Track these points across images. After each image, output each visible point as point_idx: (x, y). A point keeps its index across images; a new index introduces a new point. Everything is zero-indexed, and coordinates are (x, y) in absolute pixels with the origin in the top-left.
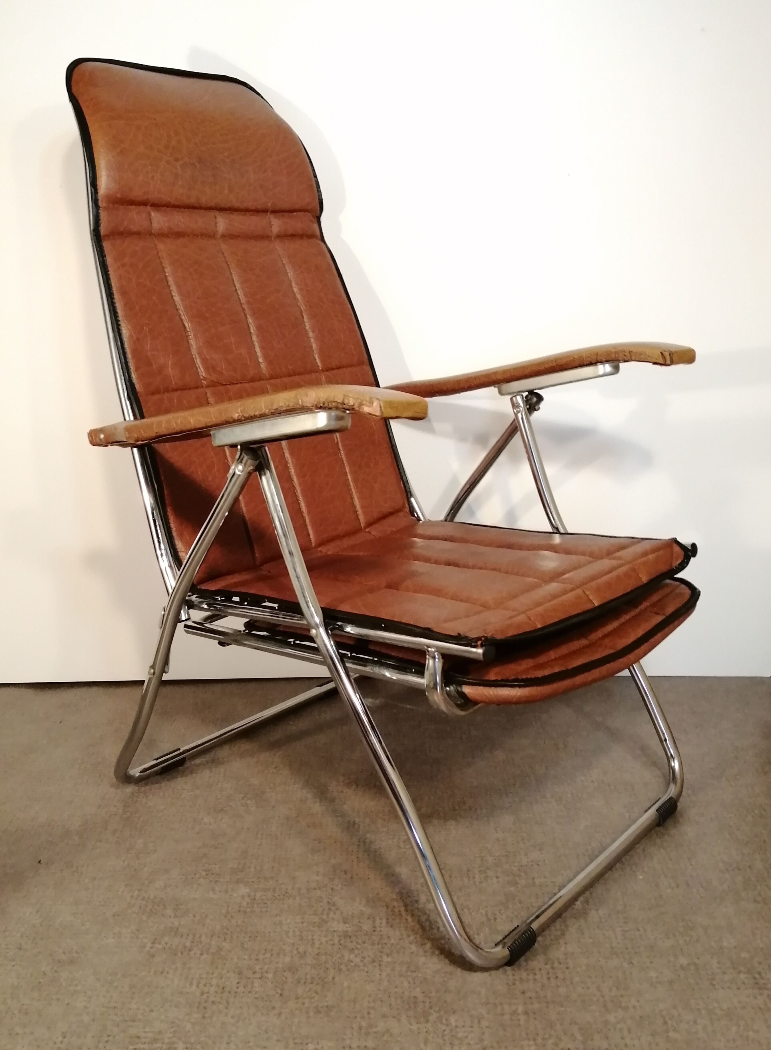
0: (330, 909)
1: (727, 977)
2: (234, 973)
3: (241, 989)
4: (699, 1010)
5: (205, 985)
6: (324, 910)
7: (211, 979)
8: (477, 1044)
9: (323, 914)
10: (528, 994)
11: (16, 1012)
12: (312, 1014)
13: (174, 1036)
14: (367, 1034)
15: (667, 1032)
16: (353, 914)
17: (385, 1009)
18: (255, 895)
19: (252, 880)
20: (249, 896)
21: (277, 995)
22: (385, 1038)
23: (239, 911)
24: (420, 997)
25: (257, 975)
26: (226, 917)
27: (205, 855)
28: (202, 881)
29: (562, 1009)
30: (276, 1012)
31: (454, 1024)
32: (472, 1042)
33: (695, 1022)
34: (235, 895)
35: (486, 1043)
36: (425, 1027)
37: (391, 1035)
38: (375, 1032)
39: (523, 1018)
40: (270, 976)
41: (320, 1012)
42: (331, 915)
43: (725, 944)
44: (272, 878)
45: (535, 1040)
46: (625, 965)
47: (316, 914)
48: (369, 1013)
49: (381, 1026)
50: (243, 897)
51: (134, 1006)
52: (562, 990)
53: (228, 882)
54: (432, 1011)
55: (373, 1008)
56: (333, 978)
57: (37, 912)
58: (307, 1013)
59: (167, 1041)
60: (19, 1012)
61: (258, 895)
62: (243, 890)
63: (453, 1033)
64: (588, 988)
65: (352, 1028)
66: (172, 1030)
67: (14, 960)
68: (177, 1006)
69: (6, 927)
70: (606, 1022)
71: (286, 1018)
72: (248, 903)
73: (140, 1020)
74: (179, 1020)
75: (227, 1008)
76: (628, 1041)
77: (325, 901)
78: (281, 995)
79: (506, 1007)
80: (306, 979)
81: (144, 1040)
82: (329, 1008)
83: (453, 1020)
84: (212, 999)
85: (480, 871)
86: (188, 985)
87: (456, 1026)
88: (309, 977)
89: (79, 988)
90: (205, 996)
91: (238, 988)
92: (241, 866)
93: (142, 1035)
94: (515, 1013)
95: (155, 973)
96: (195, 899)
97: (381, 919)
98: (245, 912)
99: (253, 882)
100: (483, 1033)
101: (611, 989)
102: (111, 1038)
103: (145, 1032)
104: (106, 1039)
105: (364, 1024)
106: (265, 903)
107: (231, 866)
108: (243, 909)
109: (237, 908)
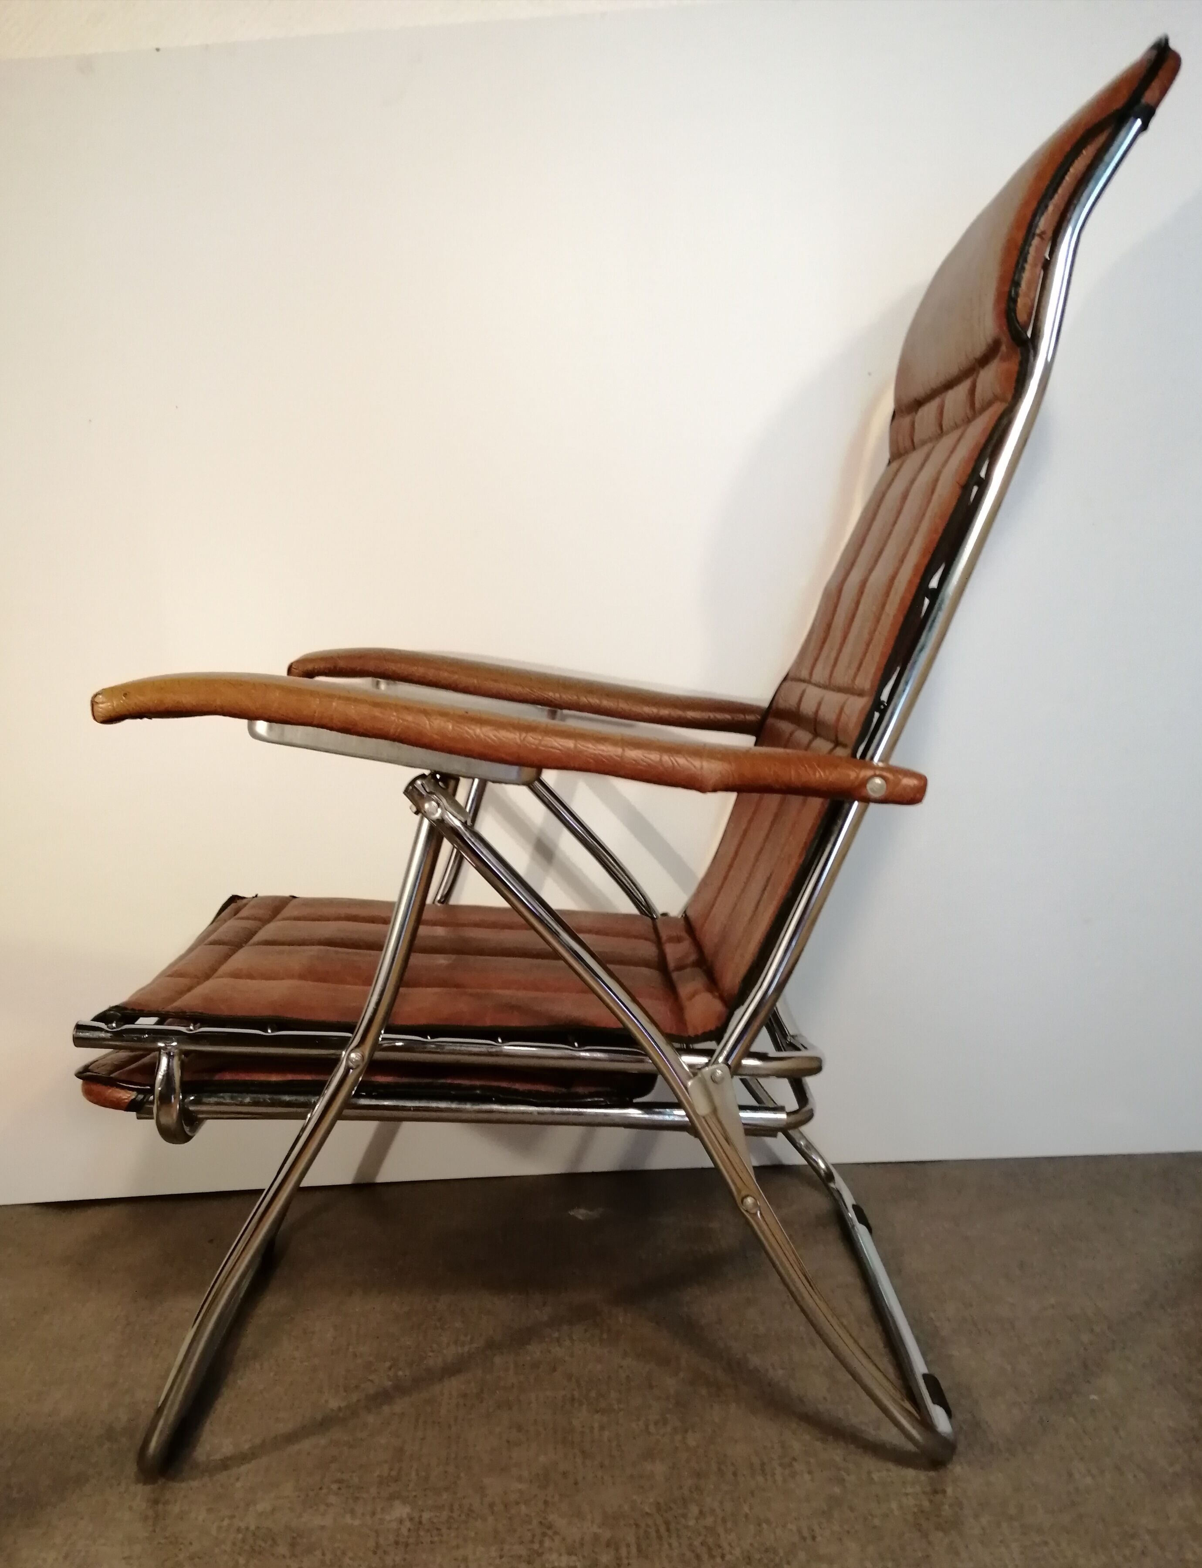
0: (544, 1534)
6: (534, 1536)
9: (532, 1542)
16: (582, 1539)
18: (421, 1517)
19: (414, 1493)
20: (411, 1519)
23: (397, 1543)
26: (375, 1553)
27: (334, 1459)
28: (332, 1499)
34: (388, 1518)
42: (547, 1543)
43: (1189, 1556)
44: (446, 1489)
47: (522, 1543)
50: (401, 1521)
53: (374, 1498)
57: (66, 1557)
61: (426, 1516)
62: (401, 1510)
72: (409, 1530)
77: (535, 1522)
85: (781, 1465)
92: (394, 1473)
96: (323, 1528)
97: (628, 1546)
98: (407, 1545)
99: (415, 1496)
106: (438, 1529)
107: (377, 1473)
108: (401, 1540)
109: (392, 1538)
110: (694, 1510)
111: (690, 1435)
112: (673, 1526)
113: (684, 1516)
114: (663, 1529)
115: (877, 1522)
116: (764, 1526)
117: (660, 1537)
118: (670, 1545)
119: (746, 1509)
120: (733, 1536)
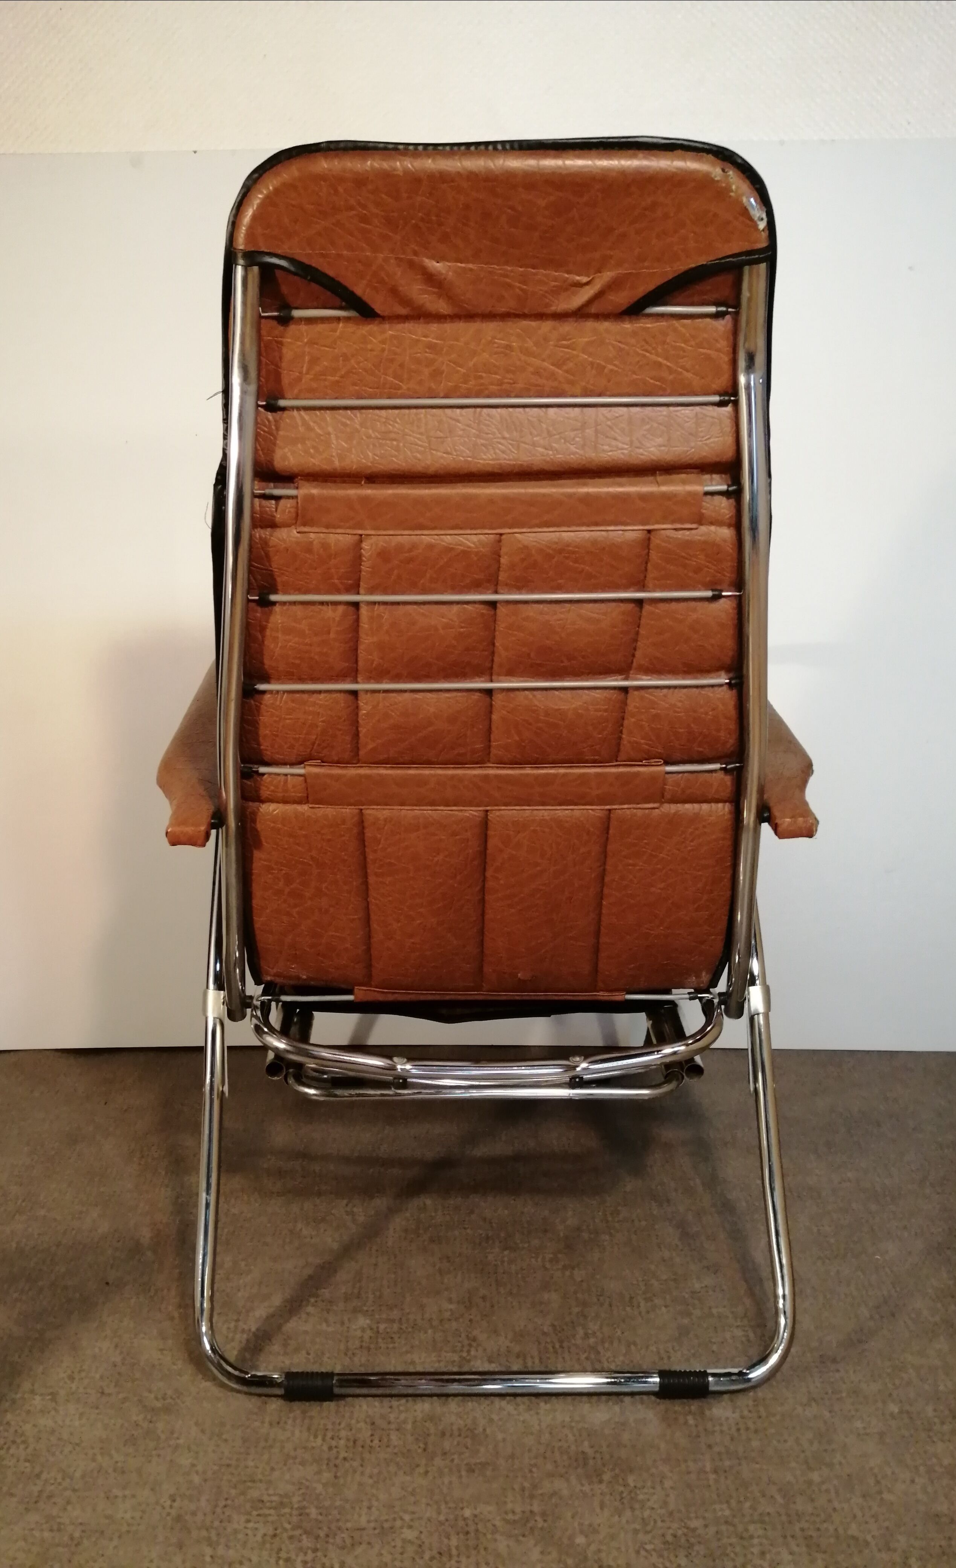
1: (946, 1428)
2: (366, 1423)
3: (376, 1442)
4: (916, 1468)
5: (332, 1438)
6: (463, 1346)
7: (339, 1430)
8: (661, 1508)
9: (462, 1351)
10: (716, 1449)
11: (110, 1471)
12: (464, 1473)
13: (304, 1500)
14: (532, 1497)
15: (880, 1492)
16: (499, 1350)
17: (549, 1467)
18: (378, 1328)
19: (372, 1308)
20: (371, 1329)
21: (420, 1451)
22: (554, 1500)
23: (361, 1347)
24: (590, 1452)
25: (393, 1426)
26: (346, 1354)
29: (758, 1466)
30: (421, 1470)
31: (632, 1484)
32: (655, 1506)
33: (913, 1481)
34: (354, 1327)
35: (672, 1506)
36: (600, 1489)
37: (561, 1498)
38: (542, 1494)
39: (712, 1477)
40: (409, 1426)
41: (473, 1471)
42: (473, 1353)
43: (941, 1387)
44: (396, 1306)
45: (728, 1502)
46: (827, 1414)
48: (531, 1471)
49: (547, 1486)
50: (363, 1330)
51: (251, 1464)
52: (755, 1444)
53: (342, 1311)
54: (606, 1470)
55: (535, 1465)
56: (484, 1430)
57: (116, 1347)
58: (459, 1471)
59: (296, 1506)
60: (115, 1471)
61: (382, 1327)
62: (363, 1321)
63: (633, 1495)
64: (785, 1441)
65: (513, 1489)
66: (301, 1492)
67: (97, 1408)
68: (303, 1463)
69: (81, 1367)
70: (810, 1483)
71: (434, 1478)
72: (370, 1337)
73: (261, 1481)
74: (307, 1480)
75: (362, 1466)
76: (836, 1504)
77: (463, 1335)
78: (425, 1450)
79: (691, 1464)
80: (452, 1430)
81: (268, 1504)
82: (484, 1465)
83: (631, 1480)
84: (343, 1454)
85: (645, 1299)
86: (312, 1438)
87: (635, 1487)
88: (455, 1428)
89: (181, 1441)
90: (335, 1450)
91: (372, 1441)
92: (356, 1291)
93: (266, 1498)
94: (701, 1471)
95: (271, 1424)
96: (306, 1332)
97: (532, 1357)
98: (369, 1349)
99: (373, 1310)
100: (667, 1496)
101: (811, 1443)
102: (229, 1502)
103: (269, 1495)
104: (224, 1503)
105: (526, 1485)
106: (392, 1338)
107: (343, 1291)
108: (364, 1344)
109: (357, 1343)
110: (581, 1332)
111: (576, 1272)
112: (565, 1344)
113: (574, 1336)
114: (557, 1346)
115: (715, 1348)
116: (633, 1347)
117: (556, 1352)
118: (563, 1358)
119: (619, 1333)
120: (609, 1354)
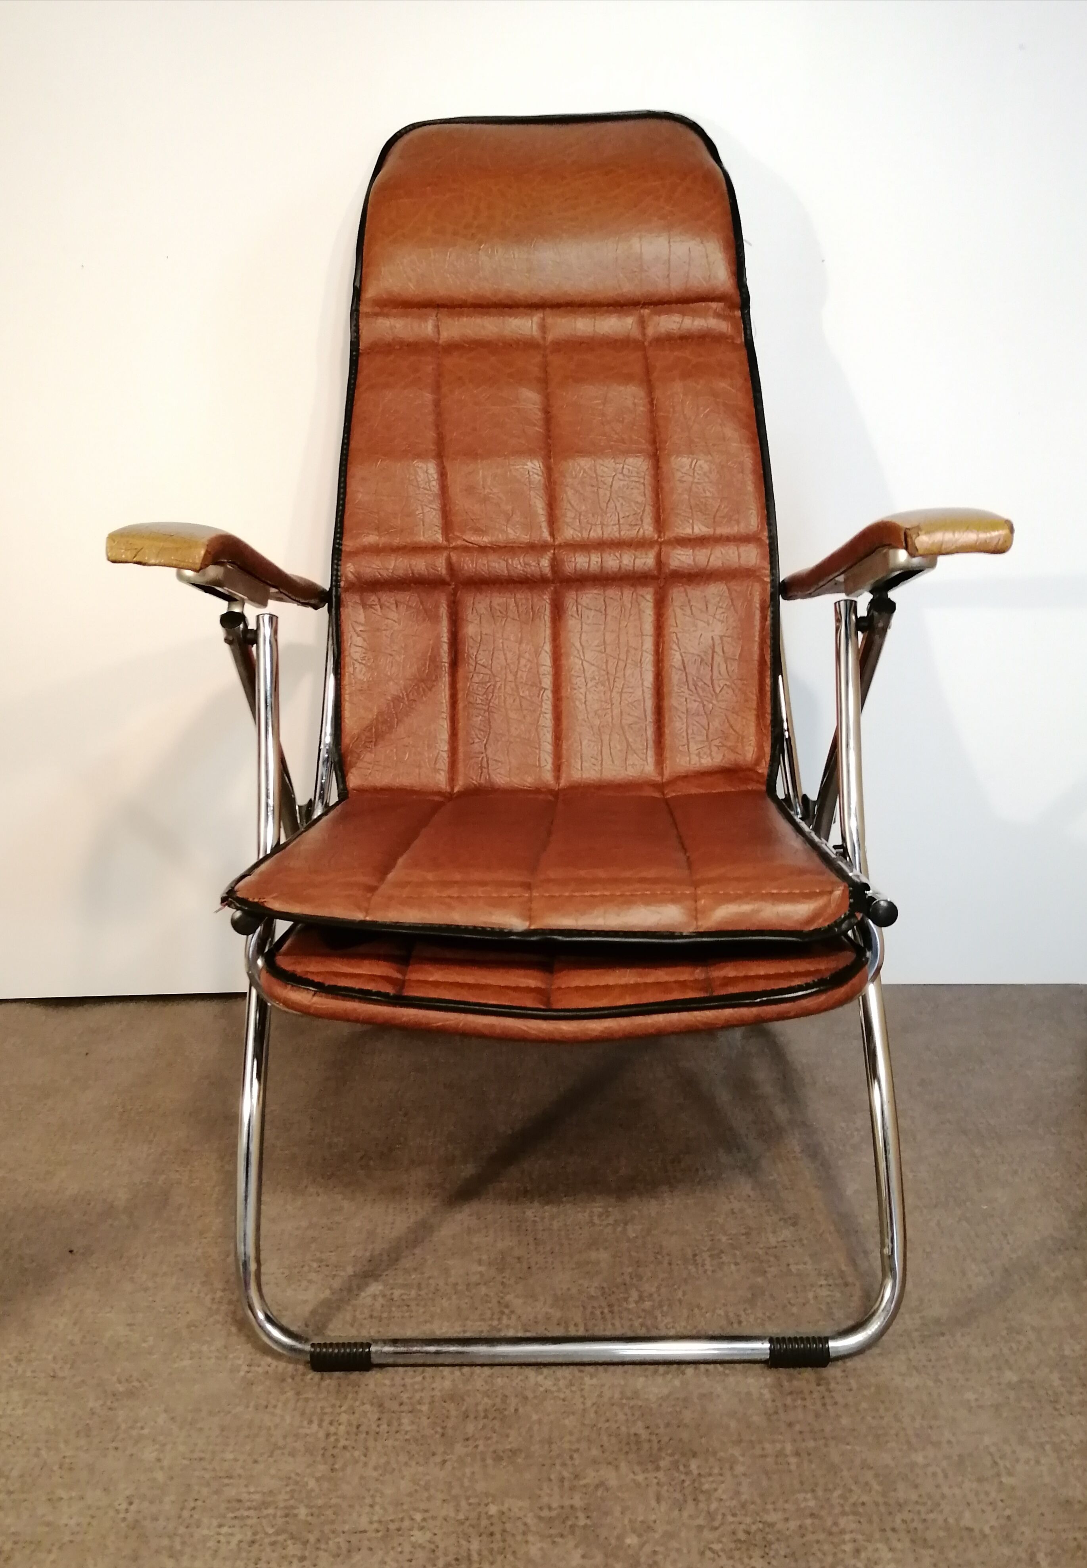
0: (502, 1313)
1: (1075, 1399)
2: (372, 1404)
3: (384, 1427)
4: (1042, 1445)
5: (331, 1423)
6: (493, 1314)
7: (339, 1414)
8: (732, 1499)
9: (492, 1319)
10: (798, 1427)
11: (55, 1468)
12: (489, 1461)
13: (292, 1497)
14: (572, 1488)
15: (998, 1475)
16: (536, 1318)
17: (595, 1452)
18: (392, 1294)
20: (384, 1296)
21: (437, 1436)
22: (599, 1493)
23: (371, 1317)
24: (644, 1434)
25: (405, 1408)
26: (352, 1325)
27: (314, 1239)
28: (313, 1276)
29: (849, 1447)
30: (438, 1459)
31: (695, 1472)
32: (724, 1497)
33: (1038, 1462)
35: (744, 1497)
36: (656, 1478)
37: (607, 1490)
38: (585, 1486)
39: (793, 1460)
40: (425, 1408)
41: (501, 1459)
42: (505, 1321)
43: (1067, 1352)
44: (415, 1270)
45: (813, 1491)
46: (930, 1384)
47: (483, 1320)
48: (571, 1458)
49: (591, 1477)
50: (375, 1297)
51: (230, 1456)
52: (845, 1421)
54: (663, 1455)
55: (577, 1450)
56: (516, 1410)
57: (75, 1324)
58: (483, 1460)
59: (281, 1505)
60: (60, 1468)
61: (397, 1293)
63: (696, 1485)
64: (882, 1418)
65: (550, 1480)
66: (288, 1489)
67: (46, 1394)
68: (292, 1454)
69: (31, 1346)
70: (913, 1466)
71: (454, 1468)
72: (383, 1306)
73: (240, 1476)
74: (297, 1474)
75: (365, 1456)
76: (946, 1490)
77: (494, 1301)
78: (443, 1435)
79: (768, 1446)
80: (477, 1411)
81: (248, 1504)
82: (514, 1452)
83: (694, 1465)
84: (342, 1442)
85: (711, 1256)
86: (305, 1423)
87: (699, 1474)
88: (480, 1408)
89: (146, 1431)
90: (332, 1439)
91: (378, 1426)
93: (245, 1497)
94: (780, 1454)
95: (257, 1408)
97: (576, 1325)
100: (739, 1484)
101: (913, 1419)
102: (199, 1503)
103: (249, 1493)
104: (192, 1504)
105: (565, 1474)
106: (408, 1306)
107: (353, 1254)
108: (375, 1314)
109: (367, 1312)
110: (634, 1295)
111: (630, 1228)
112: (616, 1309)
113: (626, 1299)
114: (606, 1311)
115: (795, 1310)
116: (696, 1311)
117: (604, 1319)
118: (613, 1325)
119: (680, 1294)
120: (668, 1319)
